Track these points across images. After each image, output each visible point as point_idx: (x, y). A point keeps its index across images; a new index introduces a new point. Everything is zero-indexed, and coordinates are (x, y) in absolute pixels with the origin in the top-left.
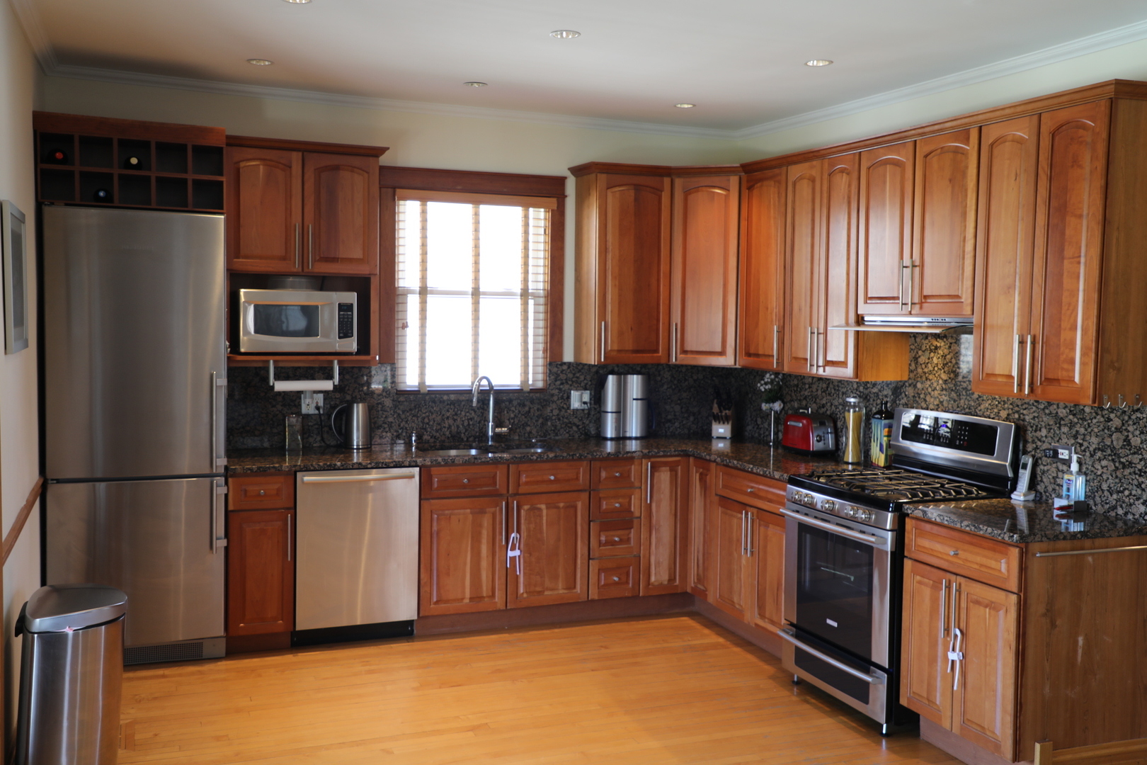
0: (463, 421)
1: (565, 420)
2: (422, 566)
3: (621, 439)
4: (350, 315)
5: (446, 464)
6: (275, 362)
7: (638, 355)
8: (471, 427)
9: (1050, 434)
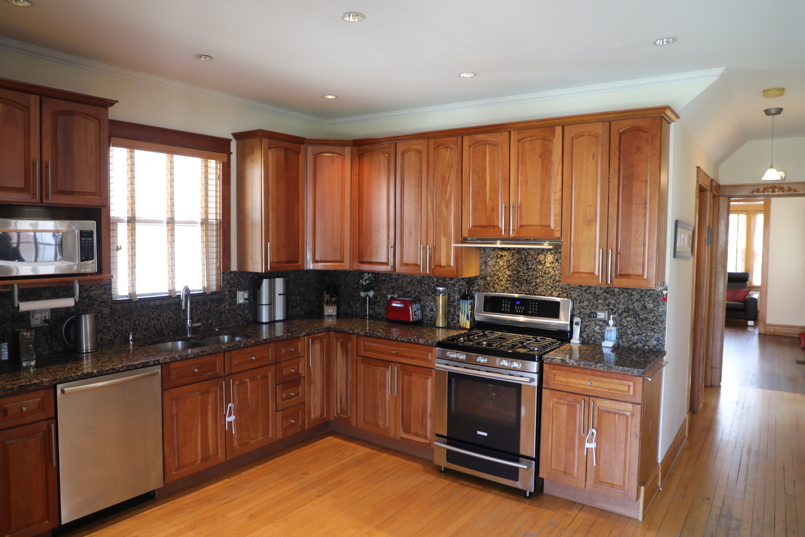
0: (164, 320)
1: (234, 313)
2: (165, 443)
3: (272, 323)
4: (90, 240)
5: (182, 360)
6: (18, 285)
7: (288, 265)
8: (170, 324)
9: (590, 304)
